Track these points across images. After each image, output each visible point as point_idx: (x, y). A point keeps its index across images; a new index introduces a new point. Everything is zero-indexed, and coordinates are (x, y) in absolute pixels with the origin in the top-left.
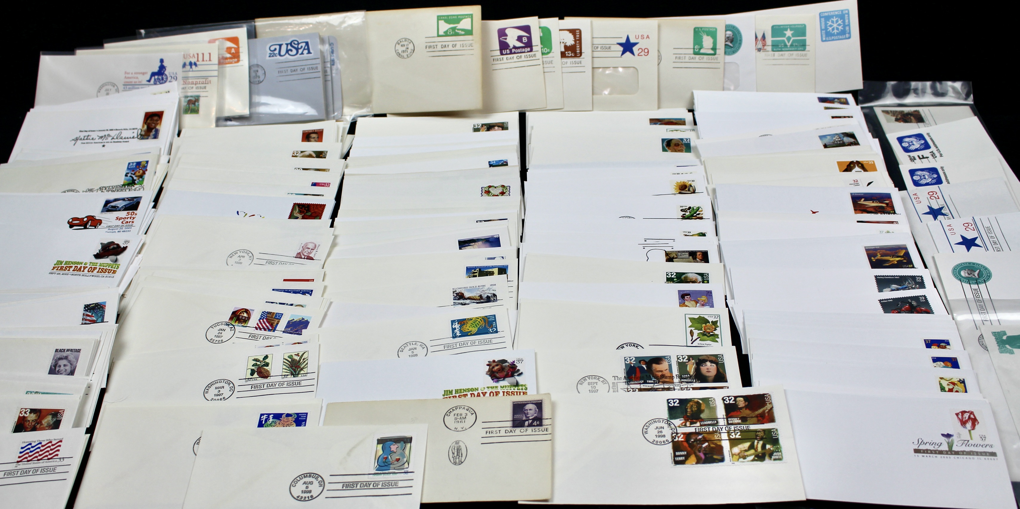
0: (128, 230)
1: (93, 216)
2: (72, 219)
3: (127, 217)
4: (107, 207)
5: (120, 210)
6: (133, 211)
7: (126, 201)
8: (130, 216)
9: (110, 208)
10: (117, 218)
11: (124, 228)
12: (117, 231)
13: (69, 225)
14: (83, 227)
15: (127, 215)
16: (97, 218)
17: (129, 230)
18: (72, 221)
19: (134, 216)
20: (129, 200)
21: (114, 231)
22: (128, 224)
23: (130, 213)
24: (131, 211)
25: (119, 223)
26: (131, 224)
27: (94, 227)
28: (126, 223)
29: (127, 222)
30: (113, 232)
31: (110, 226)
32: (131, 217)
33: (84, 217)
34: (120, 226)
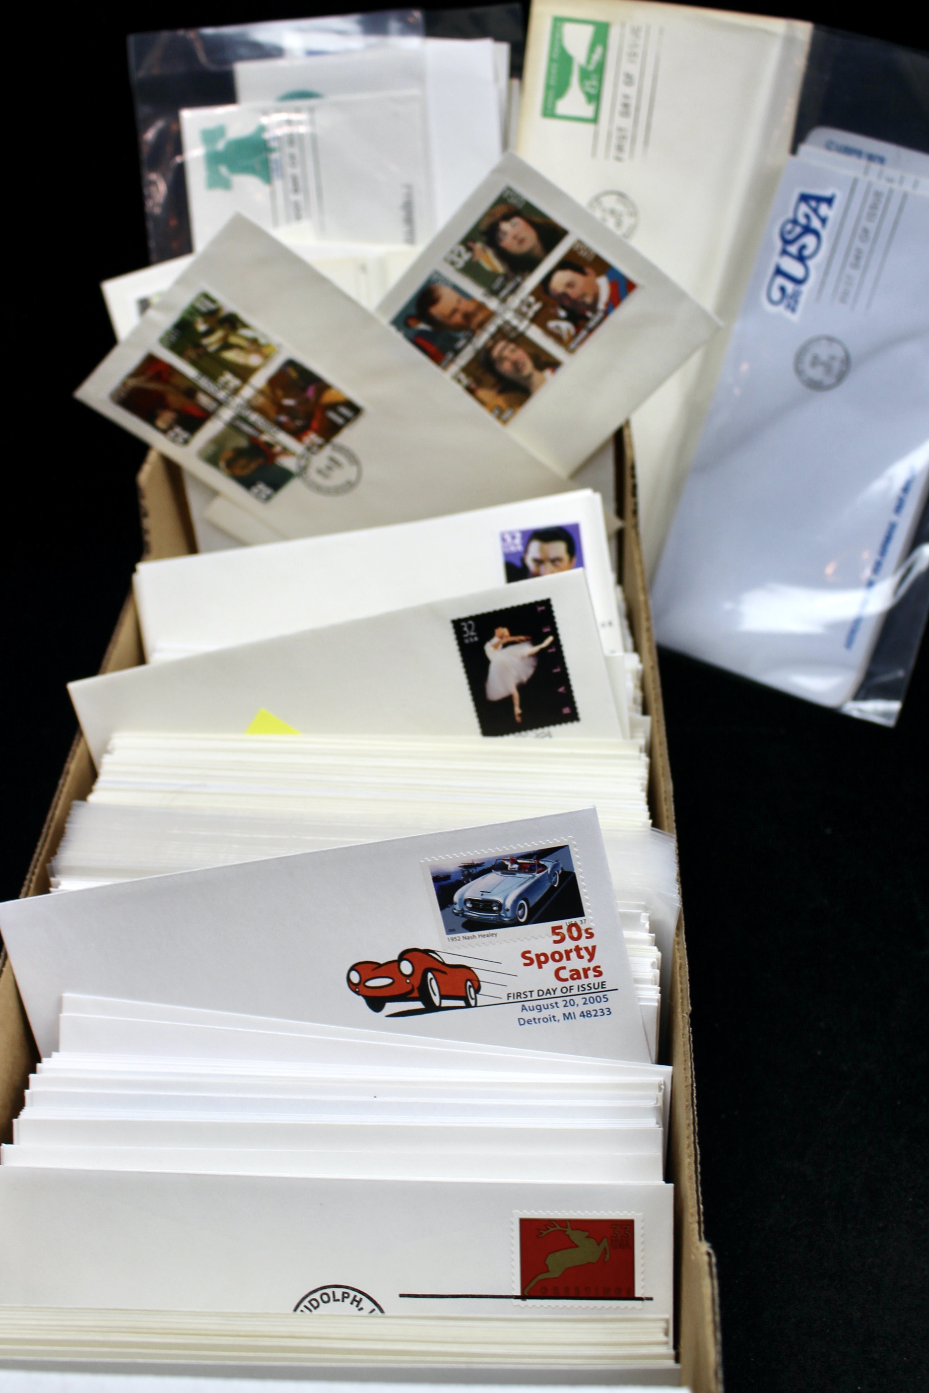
0: (597, 1006)
1: (427, 952)
2: (353, 968)
3: (561, 948)
4: (457, 907)
5: (515, 923)
6: (573, 920)
7: (512, 873)
8: (569, 944)
9: (471, 909)
10: (524, 955)
11: (579, 1000)
12: (558, 1012)
13: (361, 1000)
14: (419, 1005)
15: (555, 942)
16: (449, 960)
17: (603, 1005)
18: (363, 981)
19: (583, 942)
20: (522, 869)
21: (545, 1013)
22: (584, 981)
23: (564, 931)
24: (564, 923)
25: (544, 977)
26: (592, 979)
27: (462, 1003)
28: (572, 978)
29: (575, 975)
30: (546, 1020)
31: (519, 995)
32: (578, 949)
33: (396, 958)
34: (558, 993)
